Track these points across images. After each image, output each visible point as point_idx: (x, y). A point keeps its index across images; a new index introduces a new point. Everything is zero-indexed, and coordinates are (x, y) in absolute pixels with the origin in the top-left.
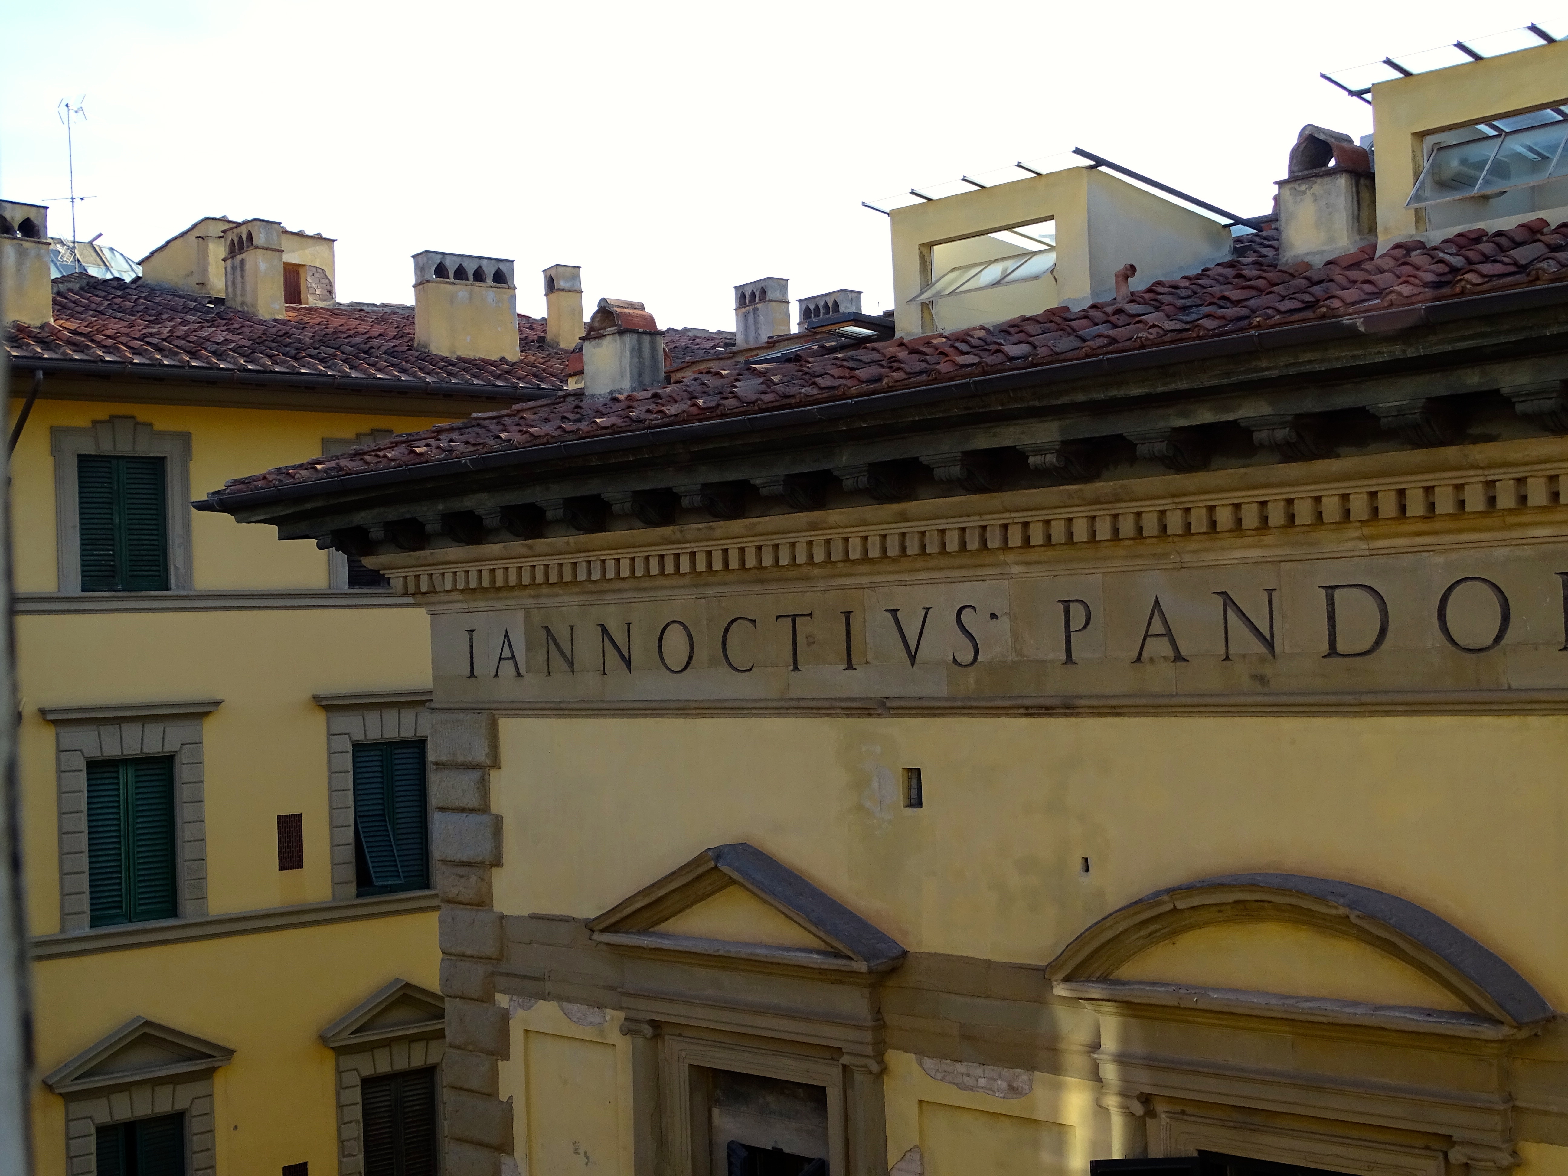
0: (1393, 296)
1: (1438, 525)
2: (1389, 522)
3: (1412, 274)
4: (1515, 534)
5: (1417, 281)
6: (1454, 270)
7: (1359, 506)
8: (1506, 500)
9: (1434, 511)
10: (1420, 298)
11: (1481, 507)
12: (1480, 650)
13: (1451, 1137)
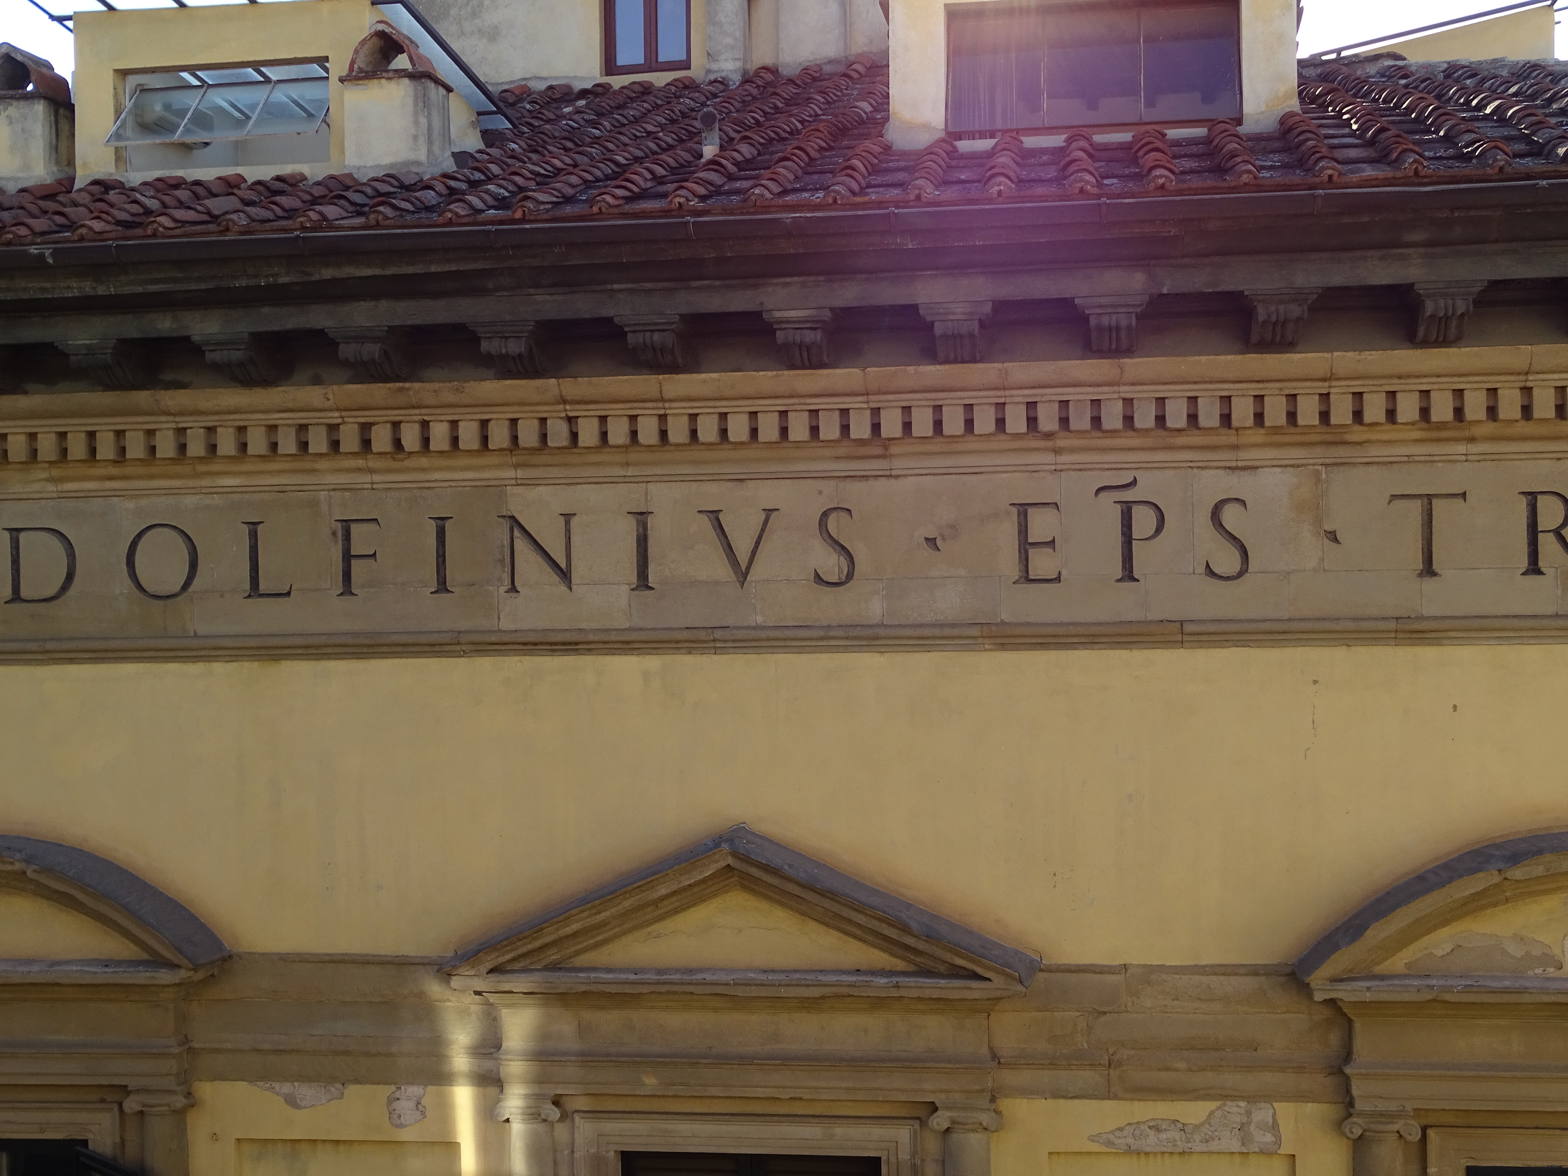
0: (83, 231)
1: (129, 470)
2: (78, 464)
3: (104, 210)
4: (205, 482)
5: (110, 219)
6: (148, 212)
7: (47, 446)
8: (196, 448)
9: (125, 455)
10: (111, 235)
11: (171, 454)
12: (168, 597)
13: (126, 1086)
